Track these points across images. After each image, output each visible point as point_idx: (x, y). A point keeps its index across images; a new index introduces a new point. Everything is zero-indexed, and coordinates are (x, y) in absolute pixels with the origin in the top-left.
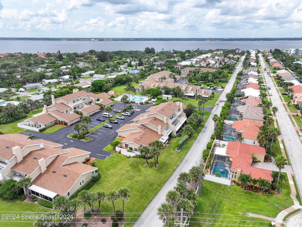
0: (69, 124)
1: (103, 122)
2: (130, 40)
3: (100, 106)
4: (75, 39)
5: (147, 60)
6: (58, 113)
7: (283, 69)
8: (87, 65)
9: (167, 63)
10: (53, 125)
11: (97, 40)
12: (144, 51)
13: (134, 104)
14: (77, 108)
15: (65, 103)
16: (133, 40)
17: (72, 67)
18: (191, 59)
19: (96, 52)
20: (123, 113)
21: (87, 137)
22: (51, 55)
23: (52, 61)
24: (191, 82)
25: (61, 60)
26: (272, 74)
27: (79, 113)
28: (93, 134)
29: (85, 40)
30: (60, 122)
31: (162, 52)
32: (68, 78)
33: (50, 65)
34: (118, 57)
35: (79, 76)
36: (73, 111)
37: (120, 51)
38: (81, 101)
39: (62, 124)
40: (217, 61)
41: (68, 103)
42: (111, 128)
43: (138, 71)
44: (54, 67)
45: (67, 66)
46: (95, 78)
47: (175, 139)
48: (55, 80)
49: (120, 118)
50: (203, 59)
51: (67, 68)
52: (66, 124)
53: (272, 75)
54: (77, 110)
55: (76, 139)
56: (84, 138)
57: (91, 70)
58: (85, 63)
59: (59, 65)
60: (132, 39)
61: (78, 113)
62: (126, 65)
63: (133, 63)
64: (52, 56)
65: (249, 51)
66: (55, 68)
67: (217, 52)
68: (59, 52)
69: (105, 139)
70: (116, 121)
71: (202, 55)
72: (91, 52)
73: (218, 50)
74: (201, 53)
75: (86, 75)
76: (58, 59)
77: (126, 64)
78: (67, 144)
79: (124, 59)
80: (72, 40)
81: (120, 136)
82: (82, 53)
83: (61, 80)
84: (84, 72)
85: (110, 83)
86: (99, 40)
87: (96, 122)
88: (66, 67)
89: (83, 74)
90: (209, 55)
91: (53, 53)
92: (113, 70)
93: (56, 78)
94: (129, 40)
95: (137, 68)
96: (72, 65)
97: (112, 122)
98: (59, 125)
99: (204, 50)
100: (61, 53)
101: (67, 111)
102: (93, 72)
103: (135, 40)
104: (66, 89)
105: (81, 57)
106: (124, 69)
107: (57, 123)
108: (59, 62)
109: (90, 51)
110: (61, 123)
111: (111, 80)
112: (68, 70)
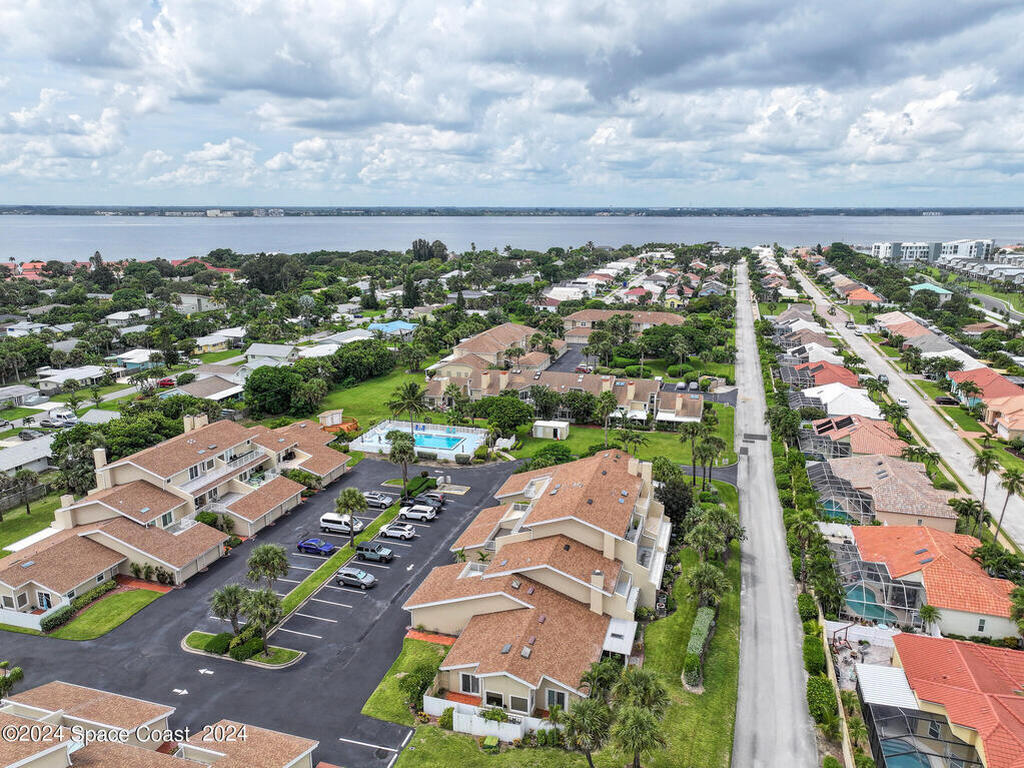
0: (179, 580)
1: (329, 560)
2: (346, 215)
3: (304, 484)
4: (149, 212)
5: (430, 283)
6: (129, 533)
7: (893, 310)
8: (208, 305)
9: (504, 294)
10: (108, 591)
11: (229, 213)
12: (408, 252)
13: (433, 465)
14: (208, 500)
15: (158, 479)
16: (357, 215)
17: (153, 313)
18: (578, 280)
19: (235, 257)
20: (404, 510)
21: (273, 640)
22: (65, 269)
23: (72, 292)
24: (612, 363)
25: (105, 289)
26: (860, 326)
27: (221, 521)
28: (295, 623)
29: (185, 214)
30: (137, 571)
31: (472, 254)
32: (147, 359)
33: (66, 309)
34: (320, 274)
35: (188, 352)
36: (195, 513)
37: (323, 253)
38: (224, 468)
39: (148, 579)
40: (664, 283)
41: (169, 481)
42: (370, 588)
43: (409, 327)
44: (79, 315)
45: (135, 312)
46: (253, 356)
47: (657, 623)
48: (93, 371)
49: (398, 534)
50: (618, 278)
51: (136, 320)
52: (165, 579)
53: (863, 329)
54: (212, 507)
55: (227, 657)
56: (262, 649)
57: (230, 324)
58: (204, 301)
59: (100, 307)
60: (350, 209)
61: (213, 522)
62: (355, 303)
63: (381, 295)
64: (68, 274)
65: (749, 251)
66: (86, 320)
67: (650, 254)
68: (97, 258)
69: (358, 648)
70: (385, 552)
71: (609, 265)
72: (220, 257)
73: (652, 247)
74: (602, 257)
75: (214, 345)
76: (96, 286)
77: (356, 299)
78: (185, 692)
79: (344, 279)
80: (136, 214)
81: (421, 629)
82: (184, 262)
83: (115, 370)
84: (204, 334)
85: (316, 375)
86: (235, 215)
87: (298, 558)
88: (131, 315)
89: (201, 341)
90: (630, 264)
91: (74, 263)
92: (315, 323)
93: (96, 363)
94: (342, 215)
95: (400, 312)
96: (153, 309)
97: (368, 555)
98: (133, 585)
99: (607, 247)
100: (105, 260)
101: (166, 520)
102: (239, 332)
103: (363, 215)
104: (152, 416)
105: (183, 275)
106: (352, 317)
107: (124, 576)
108: (100, 296)
109: (212, 254)
110: (143, 576)
111: (323, 367)
112: (142, 328)
